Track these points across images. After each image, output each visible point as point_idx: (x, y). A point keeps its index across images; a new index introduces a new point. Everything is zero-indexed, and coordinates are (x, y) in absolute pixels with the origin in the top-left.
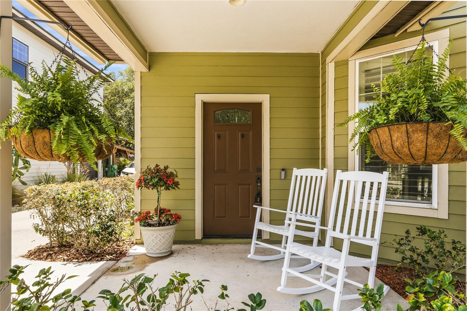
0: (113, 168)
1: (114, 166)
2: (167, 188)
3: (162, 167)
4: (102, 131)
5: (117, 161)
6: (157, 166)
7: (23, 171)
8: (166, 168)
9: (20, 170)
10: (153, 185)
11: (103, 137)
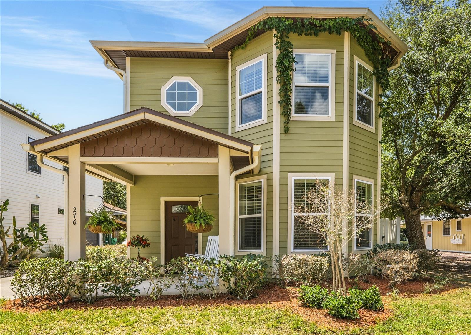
0: (113, 241)
1: (114, 239)
2: (144, 247)
3: (141, 236)
4: (113, 226)
5: (117, 235)
6: (138, 235)
7: (43, 242)
8: (143, 237)
9: (41, 242)
10: (135, 245)
11: (113, 227)
